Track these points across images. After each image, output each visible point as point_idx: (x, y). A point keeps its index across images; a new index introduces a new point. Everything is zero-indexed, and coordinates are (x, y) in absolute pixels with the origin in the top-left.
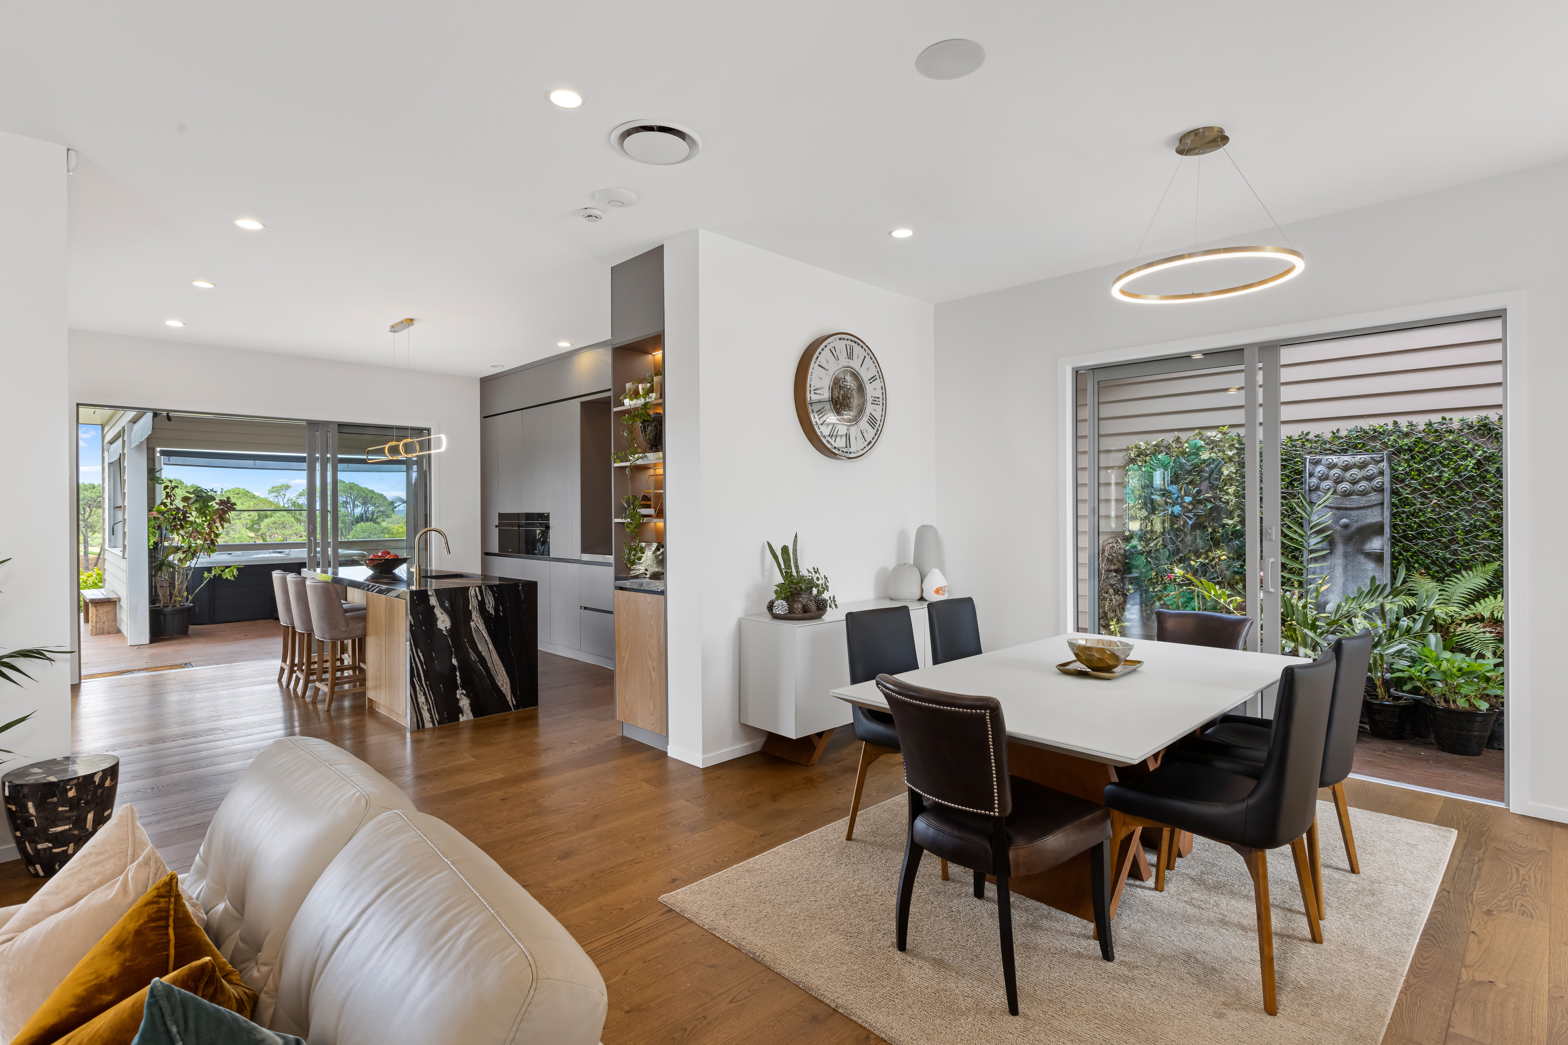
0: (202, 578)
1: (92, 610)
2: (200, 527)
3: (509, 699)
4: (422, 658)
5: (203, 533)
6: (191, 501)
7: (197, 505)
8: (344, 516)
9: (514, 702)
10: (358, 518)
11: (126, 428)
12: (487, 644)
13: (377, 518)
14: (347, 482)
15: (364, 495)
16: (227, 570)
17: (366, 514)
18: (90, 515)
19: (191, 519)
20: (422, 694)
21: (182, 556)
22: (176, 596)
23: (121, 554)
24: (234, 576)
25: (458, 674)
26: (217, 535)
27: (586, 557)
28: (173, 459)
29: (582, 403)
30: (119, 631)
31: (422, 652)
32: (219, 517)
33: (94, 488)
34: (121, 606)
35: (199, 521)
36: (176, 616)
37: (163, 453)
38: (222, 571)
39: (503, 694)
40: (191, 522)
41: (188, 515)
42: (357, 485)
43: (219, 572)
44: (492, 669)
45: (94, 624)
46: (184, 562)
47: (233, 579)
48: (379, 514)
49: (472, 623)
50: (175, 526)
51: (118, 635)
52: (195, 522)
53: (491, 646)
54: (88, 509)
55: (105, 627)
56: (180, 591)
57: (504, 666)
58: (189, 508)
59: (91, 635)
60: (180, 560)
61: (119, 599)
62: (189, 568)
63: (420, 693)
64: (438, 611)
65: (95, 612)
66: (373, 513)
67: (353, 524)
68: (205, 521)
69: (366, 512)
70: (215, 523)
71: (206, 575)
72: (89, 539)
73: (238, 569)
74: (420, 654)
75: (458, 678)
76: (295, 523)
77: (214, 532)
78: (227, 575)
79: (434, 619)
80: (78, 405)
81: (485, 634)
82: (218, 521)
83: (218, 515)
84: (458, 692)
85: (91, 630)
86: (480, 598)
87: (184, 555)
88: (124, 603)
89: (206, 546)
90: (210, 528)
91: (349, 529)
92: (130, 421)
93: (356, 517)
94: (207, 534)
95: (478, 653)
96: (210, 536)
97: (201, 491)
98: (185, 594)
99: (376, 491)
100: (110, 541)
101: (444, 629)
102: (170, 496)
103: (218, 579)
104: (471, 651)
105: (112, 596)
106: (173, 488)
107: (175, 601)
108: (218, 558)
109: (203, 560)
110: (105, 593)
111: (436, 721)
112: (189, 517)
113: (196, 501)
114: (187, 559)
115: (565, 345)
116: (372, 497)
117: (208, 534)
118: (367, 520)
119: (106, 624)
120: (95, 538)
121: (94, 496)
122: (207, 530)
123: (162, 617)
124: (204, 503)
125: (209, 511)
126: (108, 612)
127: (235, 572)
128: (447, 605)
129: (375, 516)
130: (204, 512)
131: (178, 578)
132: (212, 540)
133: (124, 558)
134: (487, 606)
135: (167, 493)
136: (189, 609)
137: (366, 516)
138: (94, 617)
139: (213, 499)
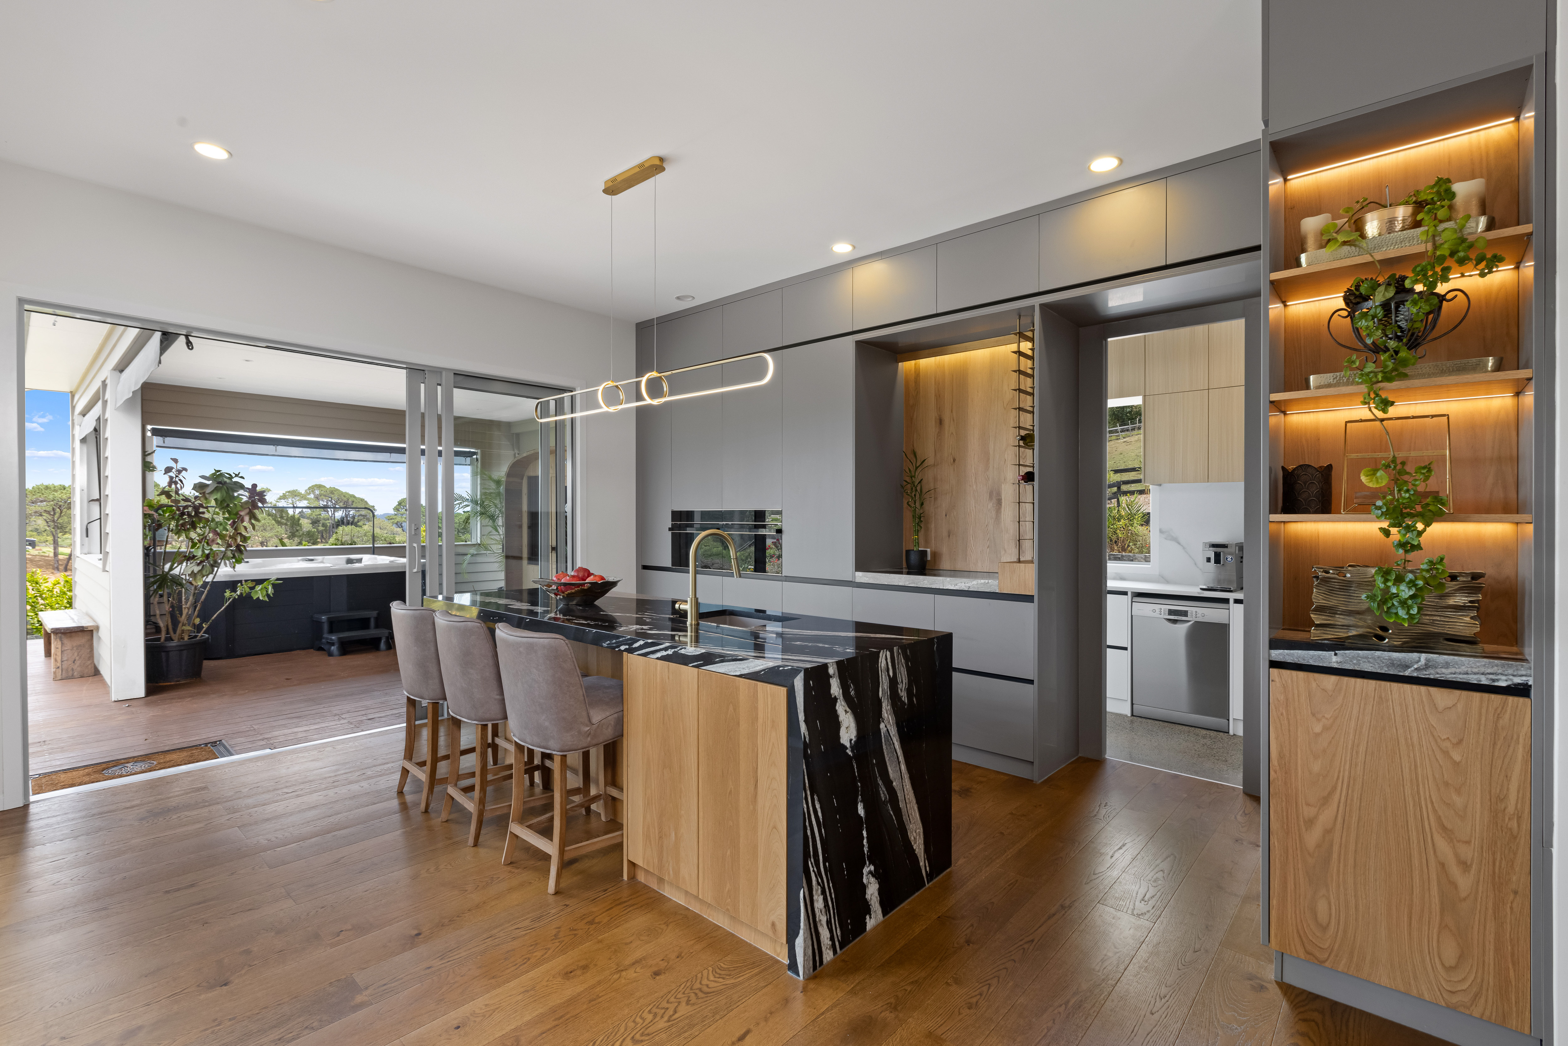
0: (223, 599)
1: (55, 644)
2: (221, 528)
3: (922, 864)
4: (820, 814)
5: (225, 535)
6: (208, 490)
7: (218, 496)
8: (325, 519)
9: (928, 869)
10: (338, 521)
11: (108, 382)
12: (899, 763)
13: (358, 522)
14: (328, 487)
15: (345, 499)
16: (258, 588)
17: (347, 517)
18: (60, 516)
19: (207, 516)
20: (820, 891)
21: (196, 569)
22: (184, 625)
23: (100, 564)
24: (268, 595)
25: (865, 833)
26: (245, 539)
27: (862, 577)
28: (170, 441)
29: (859, 343)
30: (96, 672)
31: (819, 801)
32: (248, 514)
33: (64, 489)
34: (99, 638)
35: (220, 518)
36: (185, 652)
37: (155, 432)
38: (252, 588)
39: (916, 855)
40: (207, 520)
41: (201, 510)
42: (337, 490)
43: (248, 590)
44: (904, 811)
45: (59, 664)
46: (199, 577)
47: (267, 599)
48: (360, 518)
49: (882, 726)
50: (182, 525)
51: (96, 678)
52: (213, 520)
53: (903, 767)
54: (58, 510)
55: (75, 667)
56: (189, 617)
57: (917, 803)
58: (206, 499)
59: (55, 679)
60: (193, 574)
61: (97, 628)
62: (205, 584)
63: (817, 890)
64: (841, 708)
65: (59, 646)
66: (354, 517)
67: (333, 527)
68: (228, 519)
69: (347, 516)
70: (243, 521)
71: (228, 594)
72: (59, 540)
73: (274, 586)
74: (818, 806)
75: (865, 841)
76: (276, 525)
77: (240, 534)
78: (259, 594)
79: (837, 725)
80: (21, 301)
81: (897, 745)
82: (247, 518)
83: (247, 510)
84: (866, 870)
85: (55, 673)
86: (891, 674)
87: (200, 568)
88: (103, 633)
89: (229, 554)
90: (236, 529)
91: (330, 532)
92: (114, 369)
93: (336, 520)
94: (230, 537)
95: (888, 783)
96: (236, 540)
97: (222, 475)
98: (197, 621)
99: (357, 496)
100: (82, 545)
101: (848, 745)
102: (176, 483)
103: (246, 599)
104: (880, 782)
105: (86, 623)
106: (179, 472)
107: (183, 631)
108: (248, 569)
109: (224, 572)
110: (76, 618)
111: (837, 944)
112: (203, 513)
113: (216, 489)
114: (204, 573)
115: (842, 249)
116: (353, 501)
117: (233, 537)
118: (348, 523)
119: (78, 663)
120: (66, 539)
121: (64, 497)
122: (231, 531)
123: (163, 654)
124: (227, 493)
125: (235, 505)
126: (80, 646)
127: (270, 590)
128: (852, 693)
129: (356, 520)
130: (228, 505)
131: (187, 600)
132: (238, 546)
133: (104, 570)
134: (900, 686)
135: (171, 478)
136: (204, 642)
137: (347, 520)
138: (59, 654)
139: (242, 487)
